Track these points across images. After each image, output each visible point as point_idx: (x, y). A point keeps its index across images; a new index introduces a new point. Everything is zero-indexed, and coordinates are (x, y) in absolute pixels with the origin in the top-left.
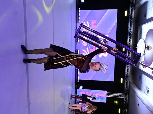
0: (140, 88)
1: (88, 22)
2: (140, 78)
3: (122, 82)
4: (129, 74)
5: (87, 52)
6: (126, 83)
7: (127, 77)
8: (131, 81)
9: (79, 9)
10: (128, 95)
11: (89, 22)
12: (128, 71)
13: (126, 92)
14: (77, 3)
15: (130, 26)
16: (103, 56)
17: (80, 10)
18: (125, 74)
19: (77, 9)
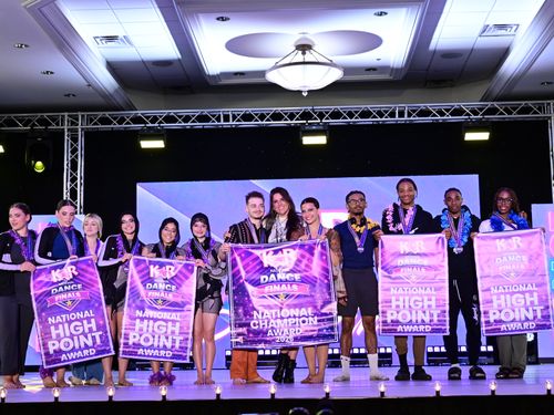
0: (504, 53)
3: (483, 136)
4: (443, 105)
6: (486, 113)
7: (457, 112)
10: (552, 102)
13: (535, 113)
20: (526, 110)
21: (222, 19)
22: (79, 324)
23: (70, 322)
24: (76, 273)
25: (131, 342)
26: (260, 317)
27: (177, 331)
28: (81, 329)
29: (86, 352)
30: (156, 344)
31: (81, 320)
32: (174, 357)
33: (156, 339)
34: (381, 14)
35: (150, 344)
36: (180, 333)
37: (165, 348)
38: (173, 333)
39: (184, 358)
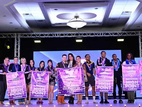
2: (114, 19)
4: (112, 32)
7: (116, 34)
10: (140, 31)
13: (136, 34)
20: (133, 33)
21: (56, 10)
22: (18, 89)
23: (16, 88)
24: (18, 75)
25: (33, 93)
26: (65, 87)
27: (44, 90)
28: (19, 90)
29: (20, 96)
30: (39, 94)
31: (19, 88)
32: (44, 97)
33: (39, 92)
34: (96, 9)
35: (38, 94)
36: (45, 91)
37: (41, 95)
38: (43, 91)
39: (47, 97)
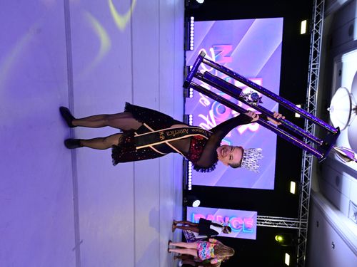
0: (337, 207)
1: (212, 50)
2: (338, 181)
3: (293, 190)
4: (310, 173)
5: (211, 121)
6: (304, 192)
7: (306, 180)
8: (316, 190)
9: (192, 18)
10: (307, 222)
11: (215, 49)
12: (307, 164)
13: (303, 214)
14: (187, 5)
15: (314, 58)
16: (248, 130)
17: (195, 20)
18: (299, 173)
19: (187, 18)
